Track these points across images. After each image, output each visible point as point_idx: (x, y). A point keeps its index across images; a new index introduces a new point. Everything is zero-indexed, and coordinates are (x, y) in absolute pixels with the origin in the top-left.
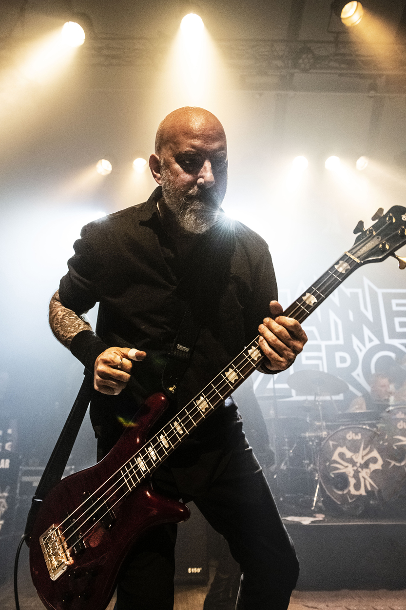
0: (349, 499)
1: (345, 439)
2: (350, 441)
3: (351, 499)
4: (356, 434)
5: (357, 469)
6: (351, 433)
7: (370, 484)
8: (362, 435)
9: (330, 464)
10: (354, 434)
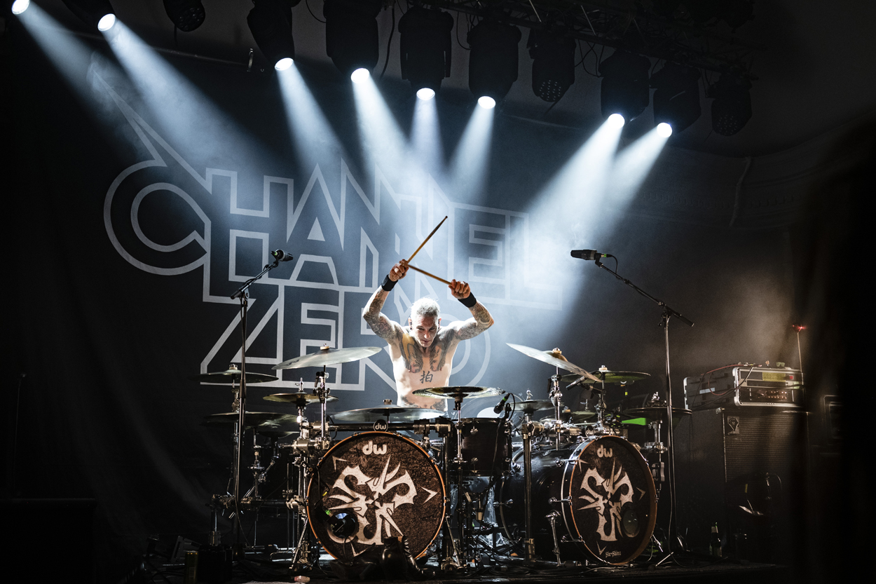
0: (354, 552)
1: (360, 453)
2: (368, 456)
3: (357, 552)
4: (380, 446)
5: (373, 503)
6: (371, 443)
7: (391, 527)
8: (388, 447)
9: (328, 495)
10: (375, 446)
